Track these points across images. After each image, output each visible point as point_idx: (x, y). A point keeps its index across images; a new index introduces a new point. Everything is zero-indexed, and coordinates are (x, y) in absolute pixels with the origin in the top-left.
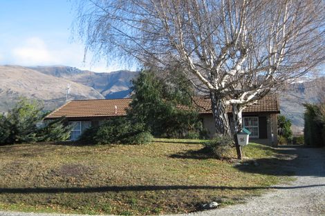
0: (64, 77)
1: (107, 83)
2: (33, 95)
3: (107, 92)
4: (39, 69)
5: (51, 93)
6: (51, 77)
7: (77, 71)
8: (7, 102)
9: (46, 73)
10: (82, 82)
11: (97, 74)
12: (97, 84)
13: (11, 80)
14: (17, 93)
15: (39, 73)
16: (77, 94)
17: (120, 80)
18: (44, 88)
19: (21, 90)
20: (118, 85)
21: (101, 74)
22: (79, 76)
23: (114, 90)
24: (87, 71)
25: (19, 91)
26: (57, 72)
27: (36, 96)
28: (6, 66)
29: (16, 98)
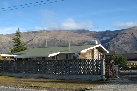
0: (83, 34)
1: (101, 36)
2: (71, 42)
3: (101, 40)
4: (72, 31)
5: (78, 41)
6: (78, 34)
7: (88, 31)
8: (61, 45)
9: (75, 32)
10: (91, 36)
11: (97, 32)
12: (97, 36)
13: (62, 36)
14: (64, 41)
15: (73, 33)
16: (89, 41)
17: (107, 34)
18: (75, 39)
19: (66, 40)
20: (106, 37)
21: (98, 32)
22: (89, 33)
23: (104, 39)
24: (93, 31)
25: (65, 40)
26: (80, 32)
27: (72, 42)
28: (60, 30)
29: (64, 43)
